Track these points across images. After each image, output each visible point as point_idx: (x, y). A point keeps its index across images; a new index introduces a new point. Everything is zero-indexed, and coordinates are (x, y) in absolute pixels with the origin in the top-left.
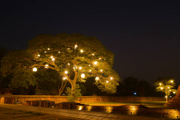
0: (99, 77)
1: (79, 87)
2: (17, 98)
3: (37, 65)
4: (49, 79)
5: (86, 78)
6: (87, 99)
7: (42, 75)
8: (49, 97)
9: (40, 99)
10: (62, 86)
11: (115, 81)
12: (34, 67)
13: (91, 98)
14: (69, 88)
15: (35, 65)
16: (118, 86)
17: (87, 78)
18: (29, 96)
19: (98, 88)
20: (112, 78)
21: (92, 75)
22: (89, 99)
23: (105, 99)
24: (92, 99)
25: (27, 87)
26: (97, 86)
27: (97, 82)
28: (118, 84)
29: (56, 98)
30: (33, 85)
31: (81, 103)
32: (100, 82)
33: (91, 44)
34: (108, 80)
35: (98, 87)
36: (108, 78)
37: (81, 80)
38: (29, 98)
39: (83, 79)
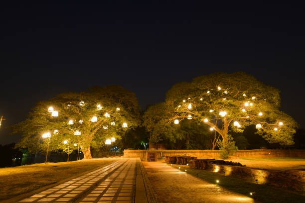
0: (261, 124)
1: (232, 139)
2: (163, 153)
3: (178, 117)
4: (199, 131)
5: (243, 127)
6: (249, 153)
7: (190, 127)
8: (198, 152)
9: (184, 154)
10: (215, 138)
11: (288, 126)
12: (176, 119)
13: (255, 152)
14: (220, 140)
15: (176, 117)
16: (294, 134)
17: (245, 126)
18: (175, 151)
19: (263, 139)
20: (281, 124)
21: (251, 123)
22: (253, 153)
23: (278, 153)
24: (257, 153)
25: (175, 141)
26: (261, 136)
27: (260, 131)
28: (294, 131)
29: (206, 152)
30: (181, 139)
31: (225, 160)
32: (265, 130)
33: (237, 81)
34: (277, 126)
35: (263, 137)
36: (275, 124)
37: (237, 129)
38: (175, 152)
39: (240, 129)
